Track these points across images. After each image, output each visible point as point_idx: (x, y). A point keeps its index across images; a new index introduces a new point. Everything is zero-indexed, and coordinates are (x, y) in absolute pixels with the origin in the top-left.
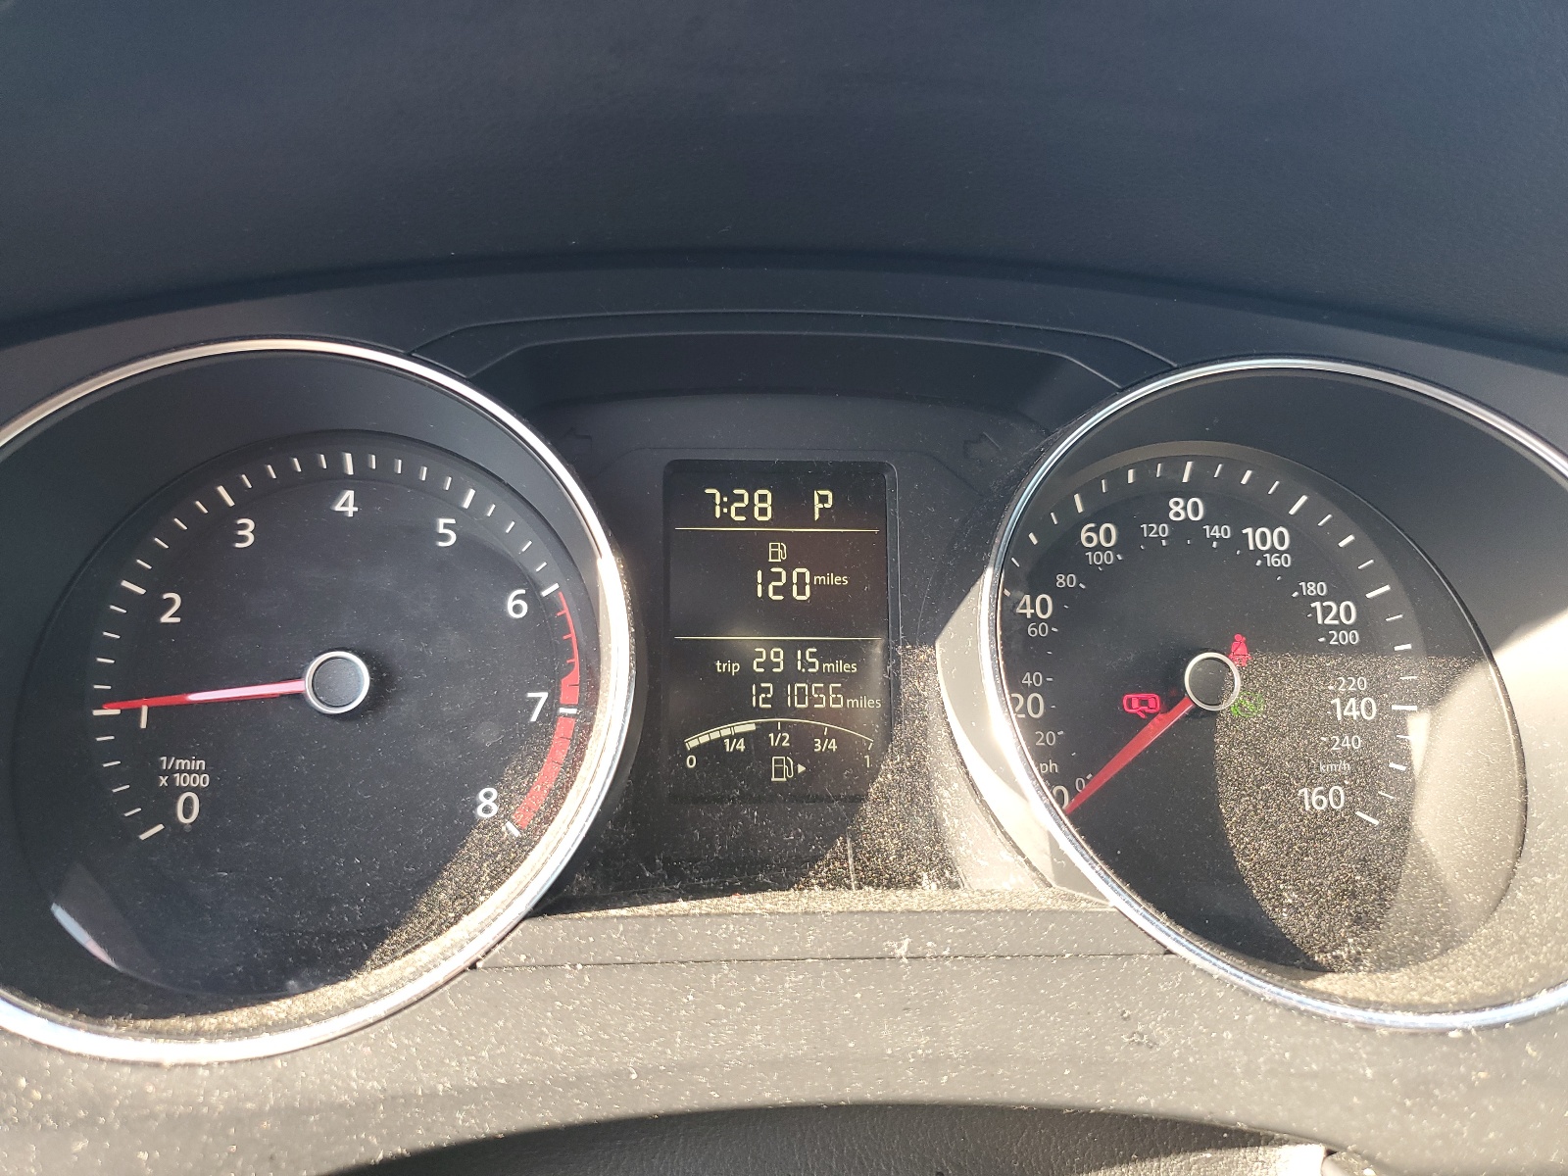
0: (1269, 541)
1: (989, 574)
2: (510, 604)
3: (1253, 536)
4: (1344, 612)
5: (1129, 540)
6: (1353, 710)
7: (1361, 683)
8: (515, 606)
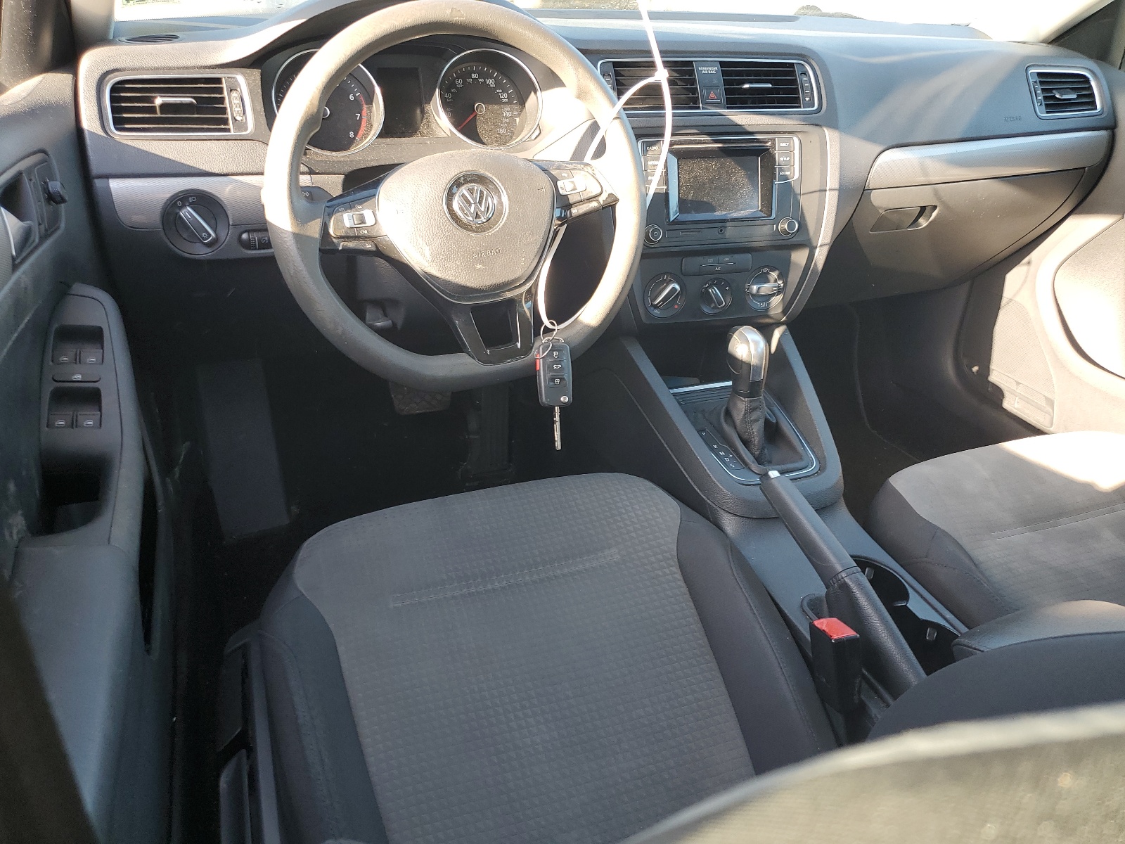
0: (491, 82)
1: (437, 90)
2: (350, 97)
3: (488, 81)
4: (505, 95)
5: (464, 81)
6: (508, 114)
7: (509, 109)
8: (351, 97)
